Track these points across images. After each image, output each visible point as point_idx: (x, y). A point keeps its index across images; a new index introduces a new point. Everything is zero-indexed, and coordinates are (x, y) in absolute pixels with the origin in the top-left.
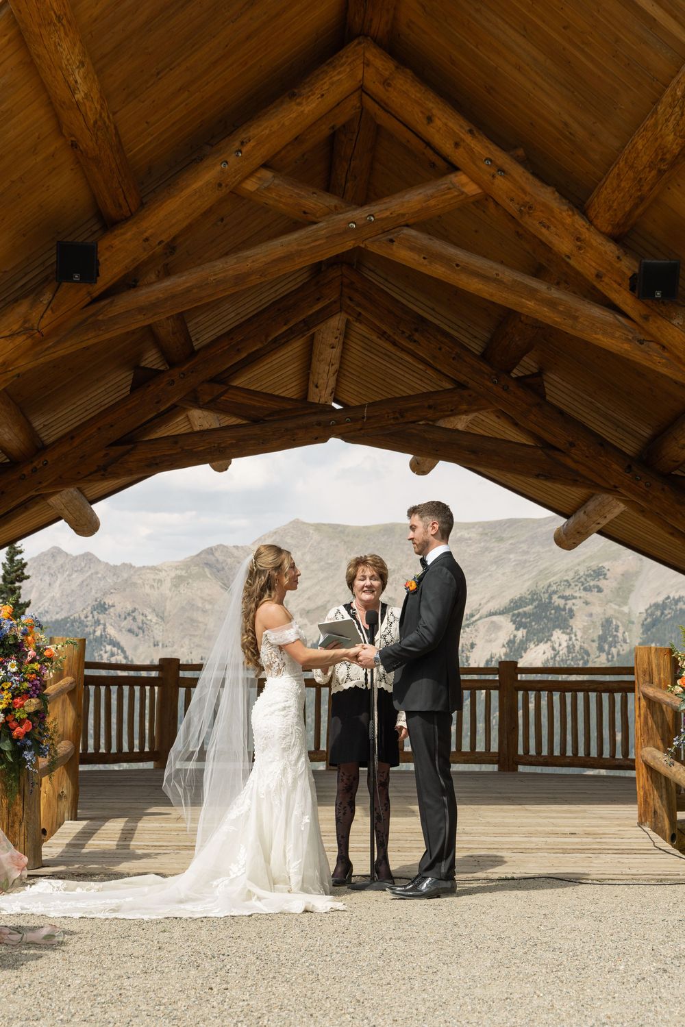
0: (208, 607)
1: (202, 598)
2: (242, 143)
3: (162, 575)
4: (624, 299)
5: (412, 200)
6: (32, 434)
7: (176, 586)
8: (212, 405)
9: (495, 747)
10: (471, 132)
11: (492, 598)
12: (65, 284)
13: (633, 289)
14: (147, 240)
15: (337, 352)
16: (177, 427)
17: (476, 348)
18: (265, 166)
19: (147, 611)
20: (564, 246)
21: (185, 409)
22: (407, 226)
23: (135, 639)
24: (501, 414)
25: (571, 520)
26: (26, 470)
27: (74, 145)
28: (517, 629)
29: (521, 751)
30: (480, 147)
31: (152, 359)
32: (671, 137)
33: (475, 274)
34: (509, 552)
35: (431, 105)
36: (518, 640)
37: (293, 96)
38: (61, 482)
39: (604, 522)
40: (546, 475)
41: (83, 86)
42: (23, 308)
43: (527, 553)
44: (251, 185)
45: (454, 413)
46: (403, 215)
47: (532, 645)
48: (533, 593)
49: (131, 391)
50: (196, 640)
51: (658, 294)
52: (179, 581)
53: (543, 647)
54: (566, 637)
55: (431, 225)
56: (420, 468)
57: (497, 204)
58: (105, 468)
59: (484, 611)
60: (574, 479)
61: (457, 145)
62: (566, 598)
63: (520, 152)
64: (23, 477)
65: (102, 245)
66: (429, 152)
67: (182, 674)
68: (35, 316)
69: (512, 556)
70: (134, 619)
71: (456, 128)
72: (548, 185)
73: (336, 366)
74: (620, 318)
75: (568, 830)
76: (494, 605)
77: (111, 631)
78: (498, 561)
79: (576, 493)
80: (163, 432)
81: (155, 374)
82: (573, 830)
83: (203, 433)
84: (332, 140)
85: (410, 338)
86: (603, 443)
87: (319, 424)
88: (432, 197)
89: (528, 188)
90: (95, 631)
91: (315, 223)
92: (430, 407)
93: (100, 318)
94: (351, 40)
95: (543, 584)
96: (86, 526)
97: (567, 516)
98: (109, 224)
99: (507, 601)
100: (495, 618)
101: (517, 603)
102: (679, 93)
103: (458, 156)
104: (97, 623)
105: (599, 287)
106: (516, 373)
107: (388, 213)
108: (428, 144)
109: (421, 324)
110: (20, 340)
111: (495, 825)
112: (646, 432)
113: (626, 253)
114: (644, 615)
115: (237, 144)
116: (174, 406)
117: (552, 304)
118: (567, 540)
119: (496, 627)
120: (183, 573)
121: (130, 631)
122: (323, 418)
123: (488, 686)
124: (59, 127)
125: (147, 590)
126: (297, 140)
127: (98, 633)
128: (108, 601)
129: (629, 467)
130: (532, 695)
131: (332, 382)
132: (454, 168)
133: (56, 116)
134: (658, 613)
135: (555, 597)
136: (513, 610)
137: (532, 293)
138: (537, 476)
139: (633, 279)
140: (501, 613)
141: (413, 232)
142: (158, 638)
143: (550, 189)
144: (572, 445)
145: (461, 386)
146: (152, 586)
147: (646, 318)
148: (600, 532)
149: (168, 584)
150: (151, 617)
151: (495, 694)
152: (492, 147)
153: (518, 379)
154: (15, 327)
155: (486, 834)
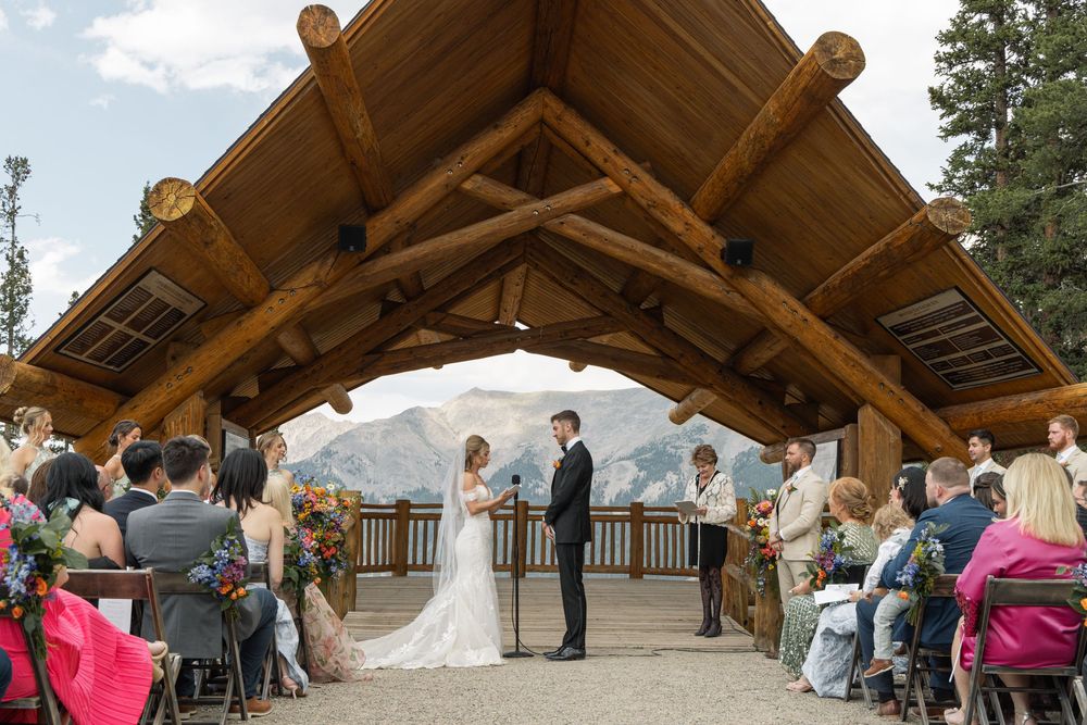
0: (408, 453)
1: (404, 447)
2: (462, 158)
3: (374, 429)
4: (716, 263)
5: (577, 195)
6: (312, 347)
7: (384, 438)
8: (436, 327)
9: (627, 563)
10: (615, 151)
11: (621, 447)
12: (343, 253)
13: (722, 258)
14: (398, 222)
15: (520, 288)
16: (410, 342)
17: (616, 288)
18: (478, 172)
19: (363, 457)
20: (678, 227)
21: (417, 330)
22: (572, 213)
23: (353, 478)
24: (633, 334)
25: (681, 404)
26: (308, 372)
27: (353, 163)
28: (640, 471)
29: (645, 565)
30: (622, 162)
31: (394, 296)
32: (747, 163)
33: (617, 245)
34: (635, 413)
35: (588, 133)
36: (640, 478)
37: (496, 127)
38: (332, 379)
39: (703, 407)
40: (665, 375)
41: (363, 128)
42: (315, 268)
43: (647, 413)
44: (467, 185)
45: (601, 333)
46: (569, 206)
47: (651, 483)
48: (652, 444)
49: (381, 316)
50: (399, 478)
51: (739, 262)
52: (387, 434)
53: (660, 484)
54: (676, 477)
55: (588, 211)
56: (577, 368)
57: (632, 198)
58: (362, 370)
59: (616, 457)
60: (683, 379)
61: (606, 161)
62: (676, 448)
63: (648, 164)
64: (307, 376)
65: (369, 225)
66: (587, 164)
67: (412, 511)
68: (322, 273)
69: (636, 416)
70: (353, 463)
71: (605, 149)
72: (667, 186)
73: (519, 298)
74: (714, 276)
75: (676, 618)
76: (622, 453)
77: (335, 471)
78: (626, 420)
79: (685, 387)
80: (401, 345)
81: (397, 305)
82: (680, 618)
83: (429, 346)
84: (520, 156)
85: (572, 282)
86: (703, 354)
87: (509, 340)
88: (589, 194)
89: (654, 190)
90: (322, 472)
91: (510, 211)
92: (585, 329)
93: (367, 274)
94: (535, 89)
95: (659, 437)
96: (343, 407)
97: (678, 402)
98: (373, 211)
99: (632, 450)
100: (623, 462)
101: (640, 451)
102: (752, 136)
103: (607, 167)
104: (325, 465)
105: (700, 255)
106: (644, 306)
107: (560, 205)
108: (586, 158)
109: (580, 272)
110: (312, 289)
111: (629, 615)
112: (732, 347)
113: (718, 233)
114: (734, 461)
115: (458, 159)
116: (409, 328)
117: (669, 266)
118: (679, 418)
119: (625, 469)
120: (390, 428)
121: (350, 471)
122: (511, 336)
123: (622, 520)
124: (343, 151)
125: (363, 440)
126: (499, 155)
127: (325, 473)
128: (333, 449)
129: (720, 371)
130: (653, 526)
131: (516, 309)
132: (603, 174)
133: (341, 145)
134: (745, 459)
135: (668, 447)
136: (637, 456)
137: (656, 259)
138: (658, 377)
139: (723, 250)
140: (628, 459)
141: (576, 218)
142: (370, 477)
143: (667, 190)
144: (682, 355)
145: (606, 314)
146: (367, 438)
147: (732, 277)
148: (701, 413)
149: (378, 436)
150: (367, 462)
151: (628, 525)
152: (630, 162)
153: (646, 310)
154: (310, 281)
155: (624, 621)
